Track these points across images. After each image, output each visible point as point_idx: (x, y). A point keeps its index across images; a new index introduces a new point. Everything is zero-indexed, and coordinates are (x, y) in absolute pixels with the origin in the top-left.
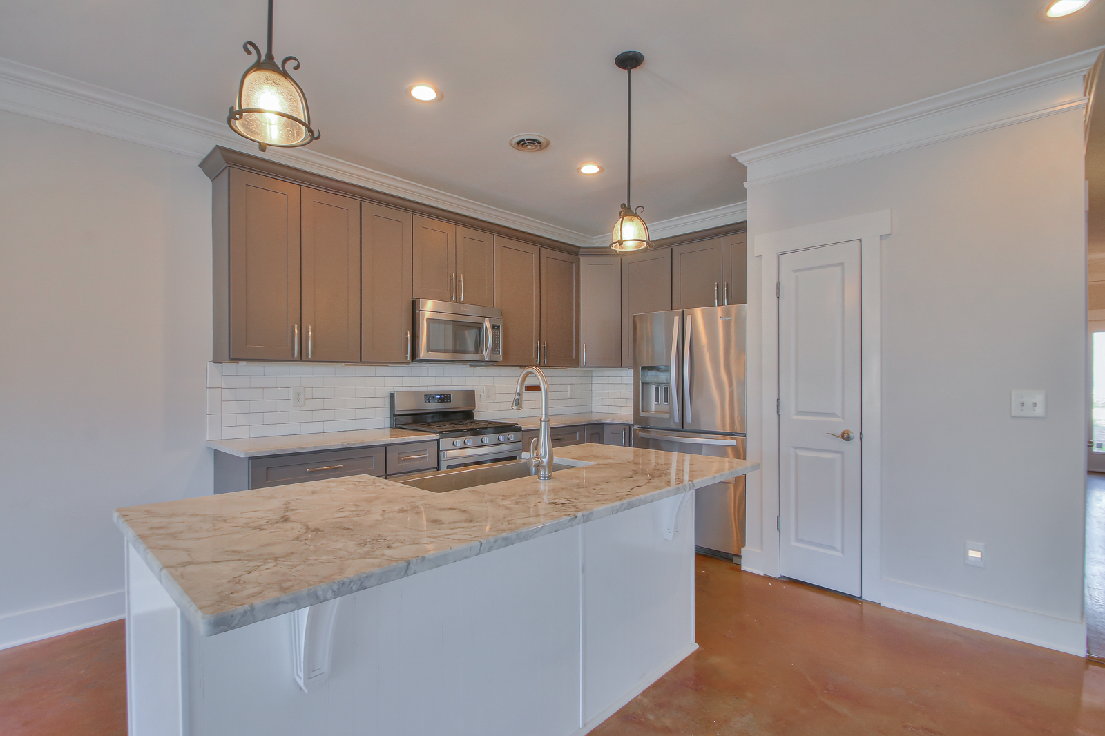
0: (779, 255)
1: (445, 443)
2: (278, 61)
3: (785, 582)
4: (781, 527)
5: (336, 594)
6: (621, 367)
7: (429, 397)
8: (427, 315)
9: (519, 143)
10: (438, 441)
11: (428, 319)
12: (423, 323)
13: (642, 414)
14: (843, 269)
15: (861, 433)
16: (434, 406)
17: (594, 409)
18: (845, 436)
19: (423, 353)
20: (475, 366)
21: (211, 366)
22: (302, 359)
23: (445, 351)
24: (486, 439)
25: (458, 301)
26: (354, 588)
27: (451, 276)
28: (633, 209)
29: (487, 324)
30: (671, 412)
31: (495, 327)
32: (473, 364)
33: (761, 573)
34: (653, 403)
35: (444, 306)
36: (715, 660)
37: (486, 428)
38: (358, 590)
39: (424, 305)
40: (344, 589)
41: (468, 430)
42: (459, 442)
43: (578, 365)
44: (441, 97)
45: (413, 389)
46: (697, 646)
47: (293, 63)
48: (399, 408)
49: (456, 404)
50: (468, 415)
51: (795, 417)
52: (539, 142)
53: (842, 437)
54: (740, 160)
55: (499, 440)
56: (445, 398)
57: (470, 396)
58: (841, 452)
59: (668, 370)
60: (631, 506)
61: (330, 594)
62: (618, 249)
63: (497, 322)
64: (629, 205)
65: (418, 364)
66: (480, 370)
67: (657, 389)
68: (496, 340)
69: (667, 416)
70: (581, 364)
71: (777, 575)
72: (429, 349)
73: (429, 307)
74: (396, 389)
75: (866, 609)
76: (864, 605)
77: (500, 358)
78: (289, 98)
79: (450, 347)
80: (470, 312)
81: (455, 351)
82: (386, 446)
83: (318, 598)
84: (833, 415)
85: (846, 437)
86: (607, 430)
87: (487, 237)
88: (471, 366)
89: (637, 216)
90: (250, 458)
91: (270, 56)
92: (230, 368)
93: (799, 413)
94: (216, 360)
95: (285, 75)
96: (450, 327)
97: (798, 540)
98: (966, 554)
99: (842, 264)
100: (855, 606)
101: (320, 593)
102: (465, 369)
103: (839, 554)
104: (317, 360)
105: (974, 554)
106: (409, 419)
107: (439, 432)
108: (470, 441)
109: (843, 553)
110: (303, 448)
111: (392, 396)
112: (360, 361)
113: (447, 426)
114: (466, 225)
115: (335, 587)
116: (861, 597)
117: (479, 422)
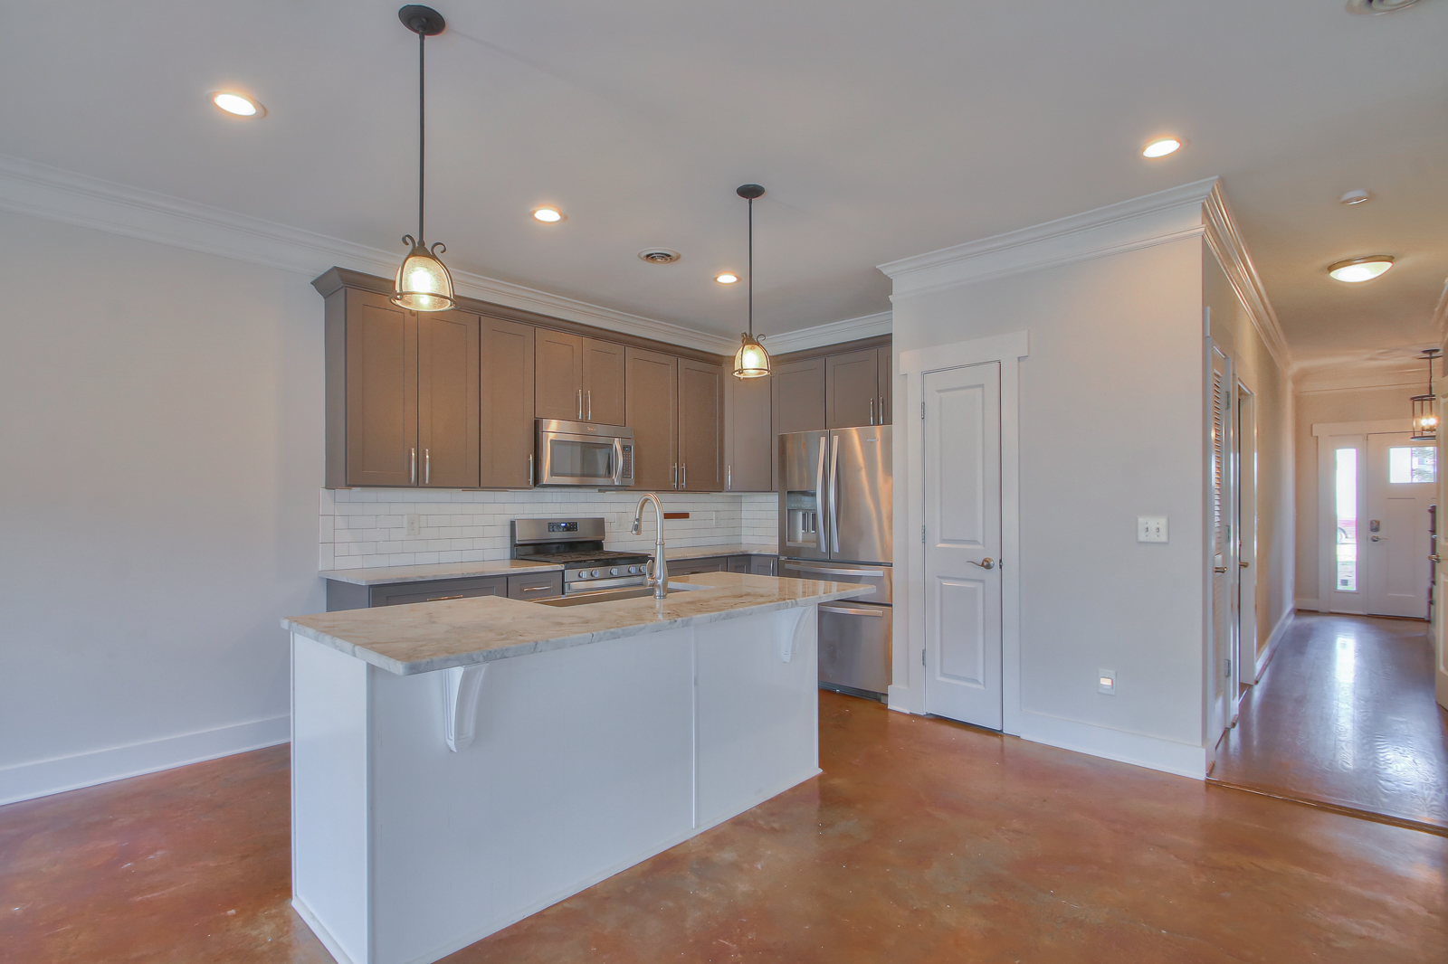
0: (924, 374)
1: (570, 574)
2: (428, 247)
3: (930, 720)
4: (927, 661)
5: (486, 659)
6: (771, 491)
7: (553, 525)
8: (551, 436)
9: (648, 256)
10: (563, 572)
11: (551, 440)
12: (547, 446)
13: (788, 544)
14: (983, 390)
15: (1001, 561)
16: (559, 535)
17: (744, 540)
18: (985, 564)
19: (546, 477)
20: (604, 491)
21: (323, 493)
22: (419, 484)
23: (572, 475)
24: (615, 571)
25: (585, 420)
26: (498, 656)
27: (578, 393)
28: (754, 337)
29: (617, 444)
30: (818, 541)
31: (624, 448)
32: (603, 489)
33: (907, 712)
34: (800, 531)
35: (568, 426)
36: (836, 782)
37: (615, 559)
38: (500, 658)
39: (548, 427)
40: (490, 657)
41: (596, 560)
42: (585, 573)
43: (723, 488)
44: (564, 217)
45: (536, 517)
46: (821, 771)
47: (442, 248)
48: (519, 538)
49: (583, 534)
50: (597, 545)
51: (939, 545)
52: (668, 256)
53: (982, 565)
54: (885, 272)
55: (629, 571)
56: (571, 526)
57: (599, 524)
58: (983, 581)
59: (814, 495)
60: (729, 617)
61: (481, 659)
62: (742, 376)
63: (628, 443)
64: (751, 333)
65: (542, 490)
66: (610, 496)
67: (804, 515)
68: (626, 463)
69: (814, 545)
70: (726, 489)
71: (922, 713)
72: (553, 473)
73: (553, 428)
74: (517, 517)
75: (1008, 742)
76: (1005, 738)
77: (631, 481)
78: (438, 277)
79: (578, 470)
80: (600, 432)
81: (583, 475)
82: (507, 577)
83: (473, 660)
84: (975, 542)
85: (987, 565)
86: (754, 562)
87: (618, 348)
88: (600, 491)
89: (758, 344)
90: (370, 586)
91: (422, 243)
92: (343, 494)
93: (944, 541)
94: (330, 485)
95: (434, 257)
96: (578, 449)
97: (943, 674)
98: (1099, 681)
99: (982, 386)
100: (996, 740)
101: (475, 657)
102: (593, 495)
103: (981, 687)
104: (434, 485)
105: (1106, 682)
106: (530, 549)
107: (564, 563)
108: (598, 572)
109: (984, 686)
110: (423, 577)
111: (513, 524)
112: (480, 486)
113: (574, 557)
114: (595, 337)
115: (485, 654)
116: (1001, 731)
117: (608, 553)
